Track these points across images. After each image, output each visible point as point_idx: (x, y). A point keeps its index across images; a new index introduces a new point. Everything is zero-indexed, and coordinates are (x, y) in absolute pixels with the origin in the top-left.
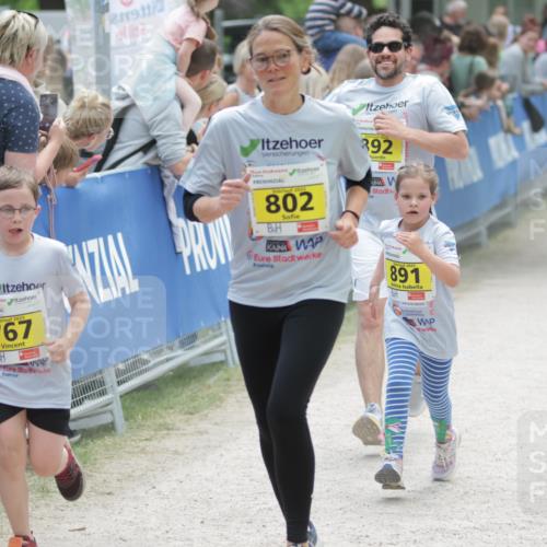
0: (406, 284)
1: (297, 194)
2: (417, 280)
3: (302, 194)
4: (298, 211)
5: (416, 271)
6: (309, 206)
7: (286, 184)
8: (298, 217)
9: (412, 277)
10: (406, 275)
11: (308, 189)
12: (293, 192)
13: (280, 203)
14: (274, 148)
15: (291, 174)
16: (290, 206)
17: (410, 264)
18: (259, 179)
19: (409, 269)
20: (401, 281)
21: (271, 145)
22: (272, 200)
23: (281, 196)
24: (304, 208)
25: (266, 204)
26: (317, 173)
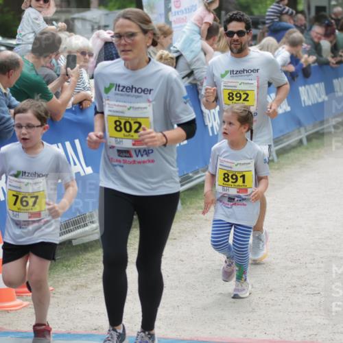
0: (236, 184)
1: (132, 122)
2: (244, 182)
3: (135, 123)
4: (132, 133)
5: (243, 176)
6: (139, 130)
7: (125, 115)
8: (132, 136)
9: (240, 180)
10: (237, 179)
11: (139, 120)
12: (130, 120)
13: (122, 126)
14: (122, 91)
15: (129, 109)
16: (128, 129)
17: (239, 172)
18: (111, 109)
19: (239, 175)
20: (232, 182)
21: (121, 88)
22: (118, 123)
23: (123, 122)
24: (136, 131)
25: (114, 126)
26: (145, 110)
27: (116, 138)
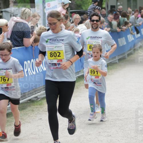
3: (58, 53)
5: (97, 71)
6: (60, 56)
7: (54, 50)
8: (57, 58)
9: (96, 73)
11: (59, 51)
12: (56, 52)
13: (53, 55)
14: (52, 41)
15: (55, 47)
16: (55, 55)
19: (95, 71)
22: (51, 54)
23: (53, 53)
24: (58, 56)
26: (61, 47)
27: (51, 60)
